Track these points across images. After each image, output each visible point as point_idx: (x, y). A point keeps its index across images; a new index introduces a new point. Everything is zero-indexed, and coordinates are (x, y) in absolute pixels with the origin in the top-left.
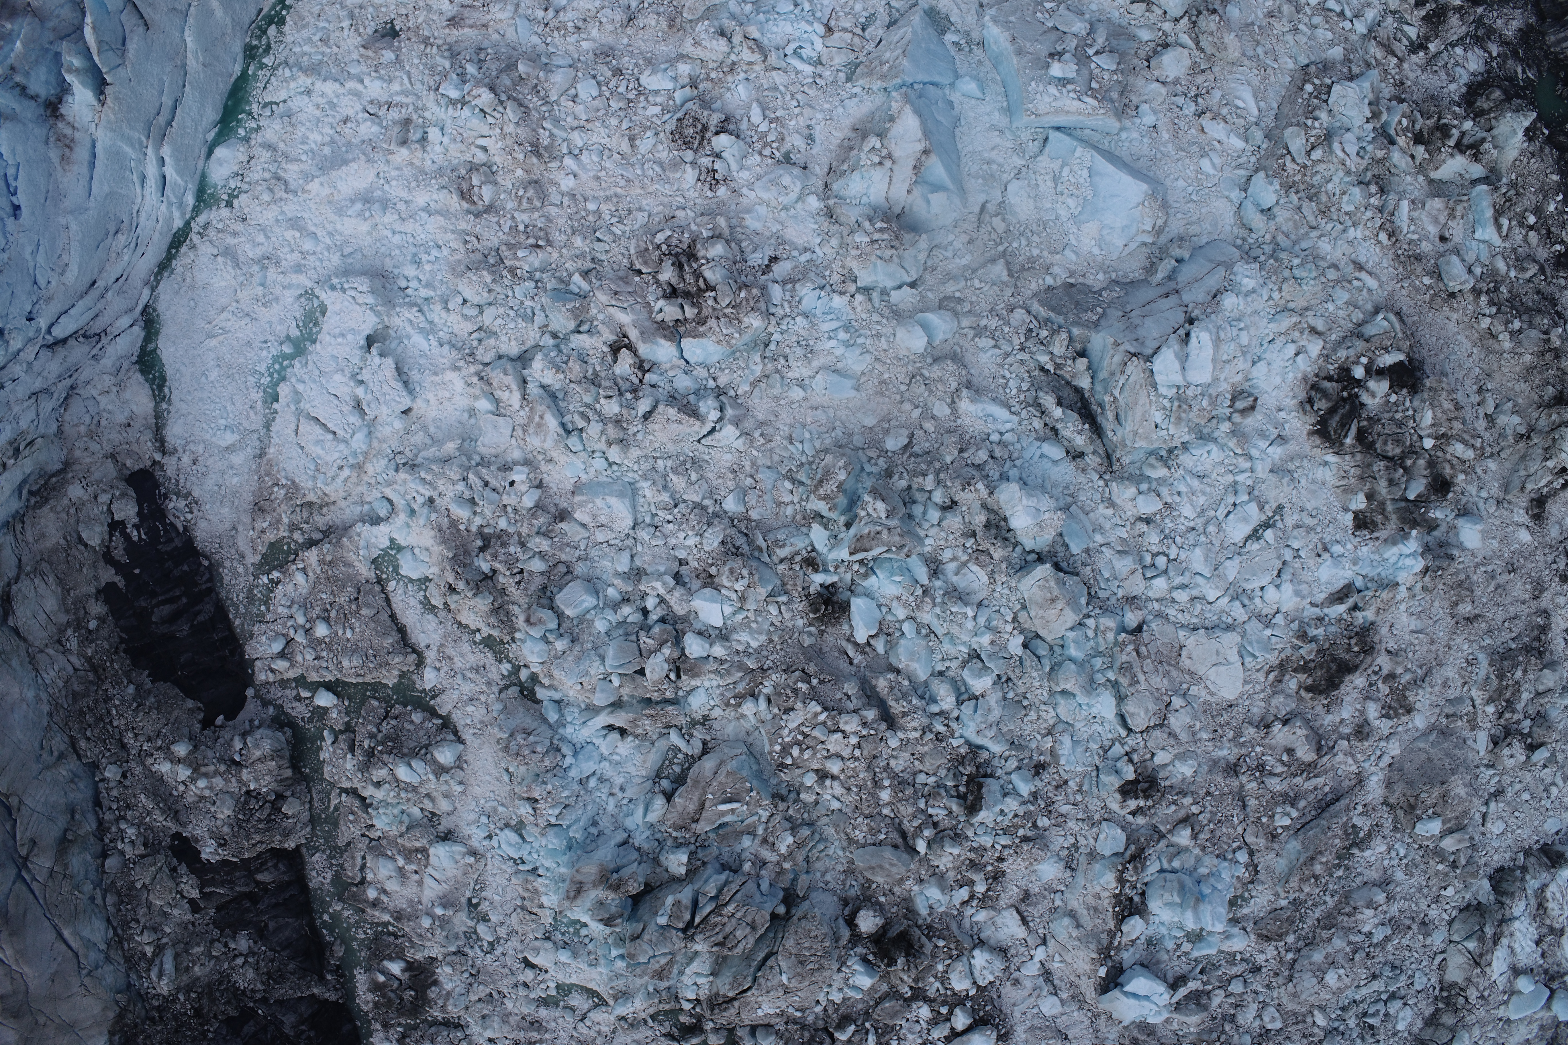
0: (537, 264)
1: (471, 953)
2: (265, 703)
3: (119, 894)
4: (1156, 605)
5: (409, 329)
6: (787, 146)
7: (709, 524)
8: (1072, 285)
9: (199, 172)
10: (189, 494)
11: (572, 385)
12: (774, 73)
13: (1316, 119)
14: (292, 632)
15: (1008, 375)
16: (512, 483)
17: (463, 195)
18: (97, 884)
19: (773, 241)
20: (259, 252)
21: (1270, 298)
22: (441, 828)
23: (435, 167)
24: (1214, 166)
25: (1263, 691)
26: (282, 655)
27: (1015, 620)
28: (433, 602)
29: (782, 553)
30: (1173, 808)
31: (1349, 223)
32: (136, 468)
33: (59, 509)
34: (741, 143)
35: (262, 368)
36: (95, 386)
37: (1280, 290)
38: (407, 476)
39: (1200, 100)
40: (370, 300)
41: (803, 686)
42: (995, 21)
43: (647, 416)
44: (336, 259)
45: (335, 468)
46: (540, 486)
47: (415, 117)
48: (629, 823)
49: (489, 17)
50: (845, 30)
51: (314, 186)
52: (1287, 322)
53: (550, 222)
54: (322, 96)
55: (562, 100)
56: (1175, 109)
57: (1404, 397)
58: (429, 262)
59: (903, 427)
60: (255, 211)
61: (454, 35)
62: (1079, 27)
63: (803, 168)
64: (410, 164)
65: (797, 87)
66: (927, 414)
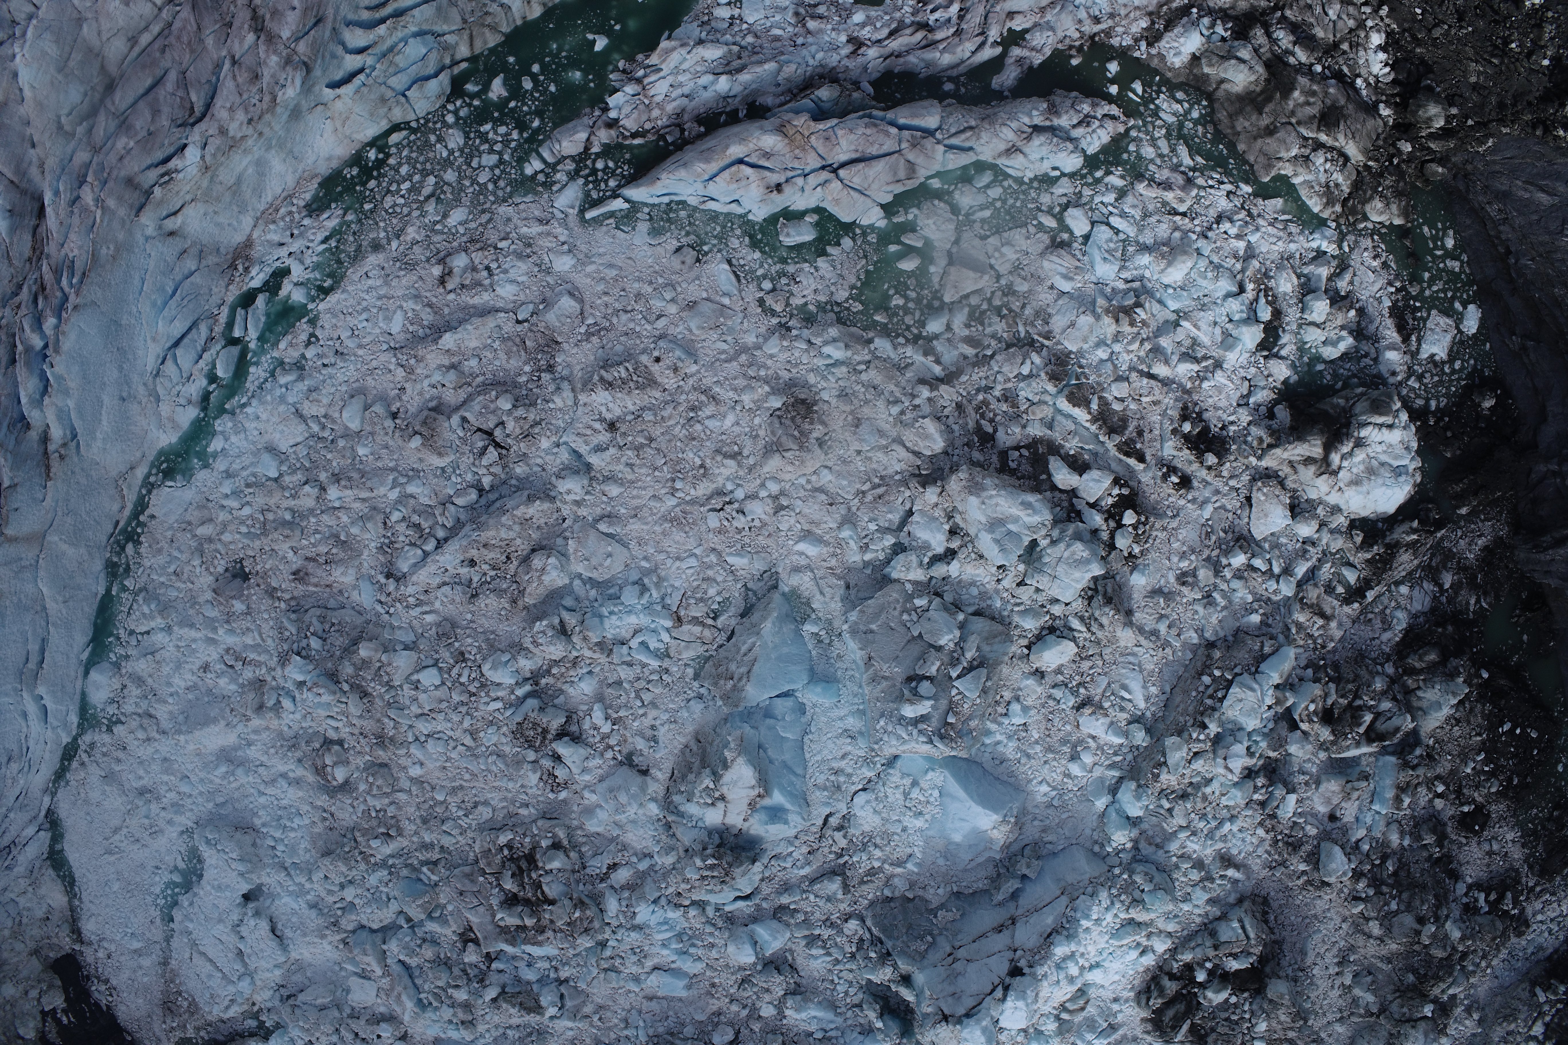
0: (389, 852)
5: (279, 890)
6: (629, 747)
8: (909, 900)
9: (78, 691)
11: (426, 965)
12: (619, 668)
13: (1204, 726)
15: (836, 980)
16: (379, 1037)
17: (317, 771)
19: (612, 848)
20: (141, 784)
23: (291, 733)
24: (1084, 767)
31: (1227, 816)
34: (582, 748)
35: (157, 890)
37: (1128, 911)
39: (1082, 691)
40: (241, 867)
42: (854, 631)
43: (494, 1000)
44: (210, 806)
46: (404, 1037)
47: (269, 679)
49: (332, 578)
50: (696, 621)
51: (182, 738)
52: (1131, 936)
53: (400, 808)
54: (180, 639)
55: (405, 687)
56: (1051, 703)
57: (1245, 1000)
58: (293, 829)
59: (731, 1024)
60: (133, 744)
61: (300, 589)
62: (947, 640)
63: (645, 772)
64: (267, 728)
65: (642, 684)
66: (754, 1014)
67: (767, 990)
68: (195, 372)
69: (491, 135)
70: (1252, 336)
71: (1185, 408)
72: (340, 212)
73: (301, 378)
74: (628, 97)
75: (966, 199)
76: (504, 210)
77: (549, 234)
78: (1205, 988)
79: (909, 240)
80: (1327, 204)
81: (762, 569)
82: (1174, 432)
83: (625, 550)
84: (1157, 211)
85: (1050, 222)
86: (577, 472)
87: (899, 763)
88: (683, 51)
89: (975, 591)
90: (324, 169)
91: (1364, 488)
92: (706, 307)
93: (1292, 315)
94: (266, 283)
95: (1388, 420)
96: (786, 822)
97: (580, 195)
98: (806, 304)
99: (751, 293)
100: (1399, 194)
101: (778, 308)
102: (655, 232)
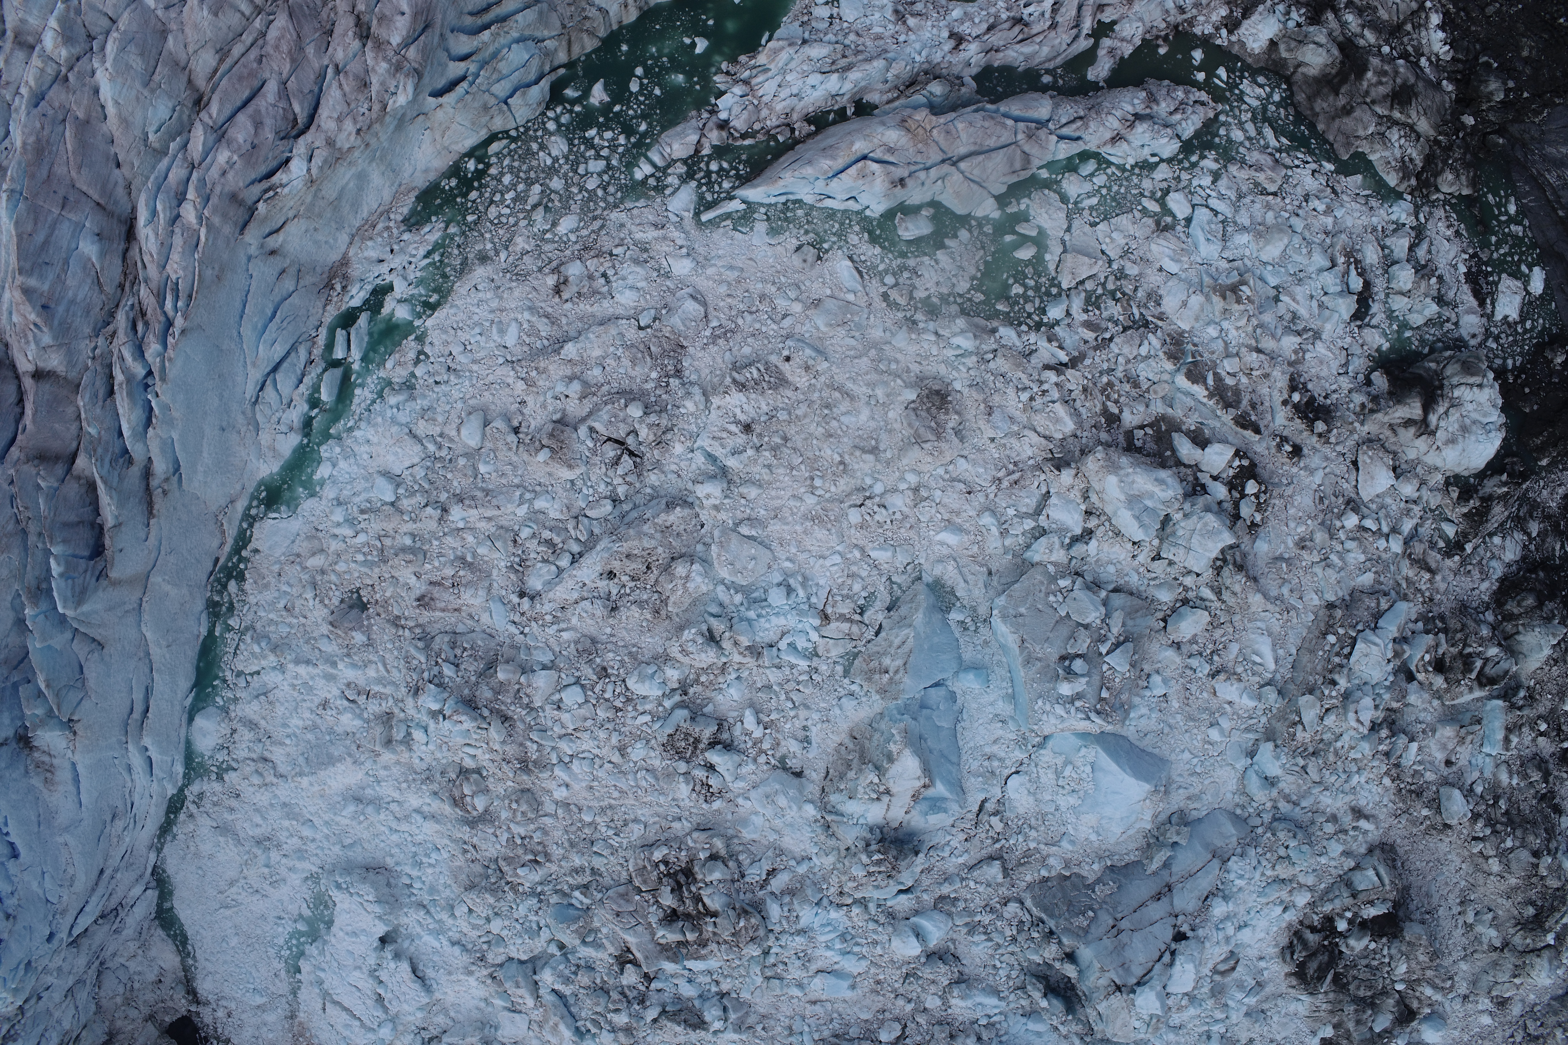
0: (537, 879)
5: (419, 930)
6: (782, 750)
8: (1066, 878)
9: (182, 740)
11: (582, 992)
12: (768, 671)
13: (1334, 683)
15: (998, 965)
17: (456, 803)
19: (770, 853)
20: (258, 832)
21: (1263, 874)
23: (424, 766)
24: (1222, 732)
31: (1355, 769)
32: (174, 1020)
35: (281, 941)
36: (121, 956)
37: (1273, 867)
39: (1216, 658)
40: (377, 909)
42: (1004, 617)
43: (655, 1021)
44: (337, 849)
47: (396, 711)
49: (461, 601)
50: (842, 618)
52: (1275, 893)
53: (546, 833)
54: (296, 677)
55: (548, 708)
56: (1189, 672)
57: (1384, 944)
58: (430, 865)
59: (897, 1019)
60: (247, 791)
61: (426, 616)
62: (1093, 617)
63: (799, 775)
64: (398, 762)
65: (792, 685)
66: (920, 1007)
67: (933, 982)
68: (296, 397)
69: (597, 140)
70: (1346, 307)
71: (1292, 379)
72: (442, 225)
73: (412, 398)
74: (737, 99)
75: (1073, 186)
76: (615, 216)
77: (665, 238)
78: (1346, 937)
79: (1022, 229)
80: (1403, 178)
81: (906, 561)
82: (1285, 403)
83: (768, 552)
84: (1251, 192)
85: (1153, 207)
86: (714, 477)
87: (1050, 744)
88: (792, 51)
89: (1111, 569)
90: (421, 182)
91: (1459, 447)
92: (830, 304)
93: (1379, 285)
94: (366, 302)
95: (1477, 380)
96: (945, 811)
97: (694, 198)
98: (929, 297)
99: (875, 288)
100: (1467, 166)
101: (902, 301)
102: (773, 231)
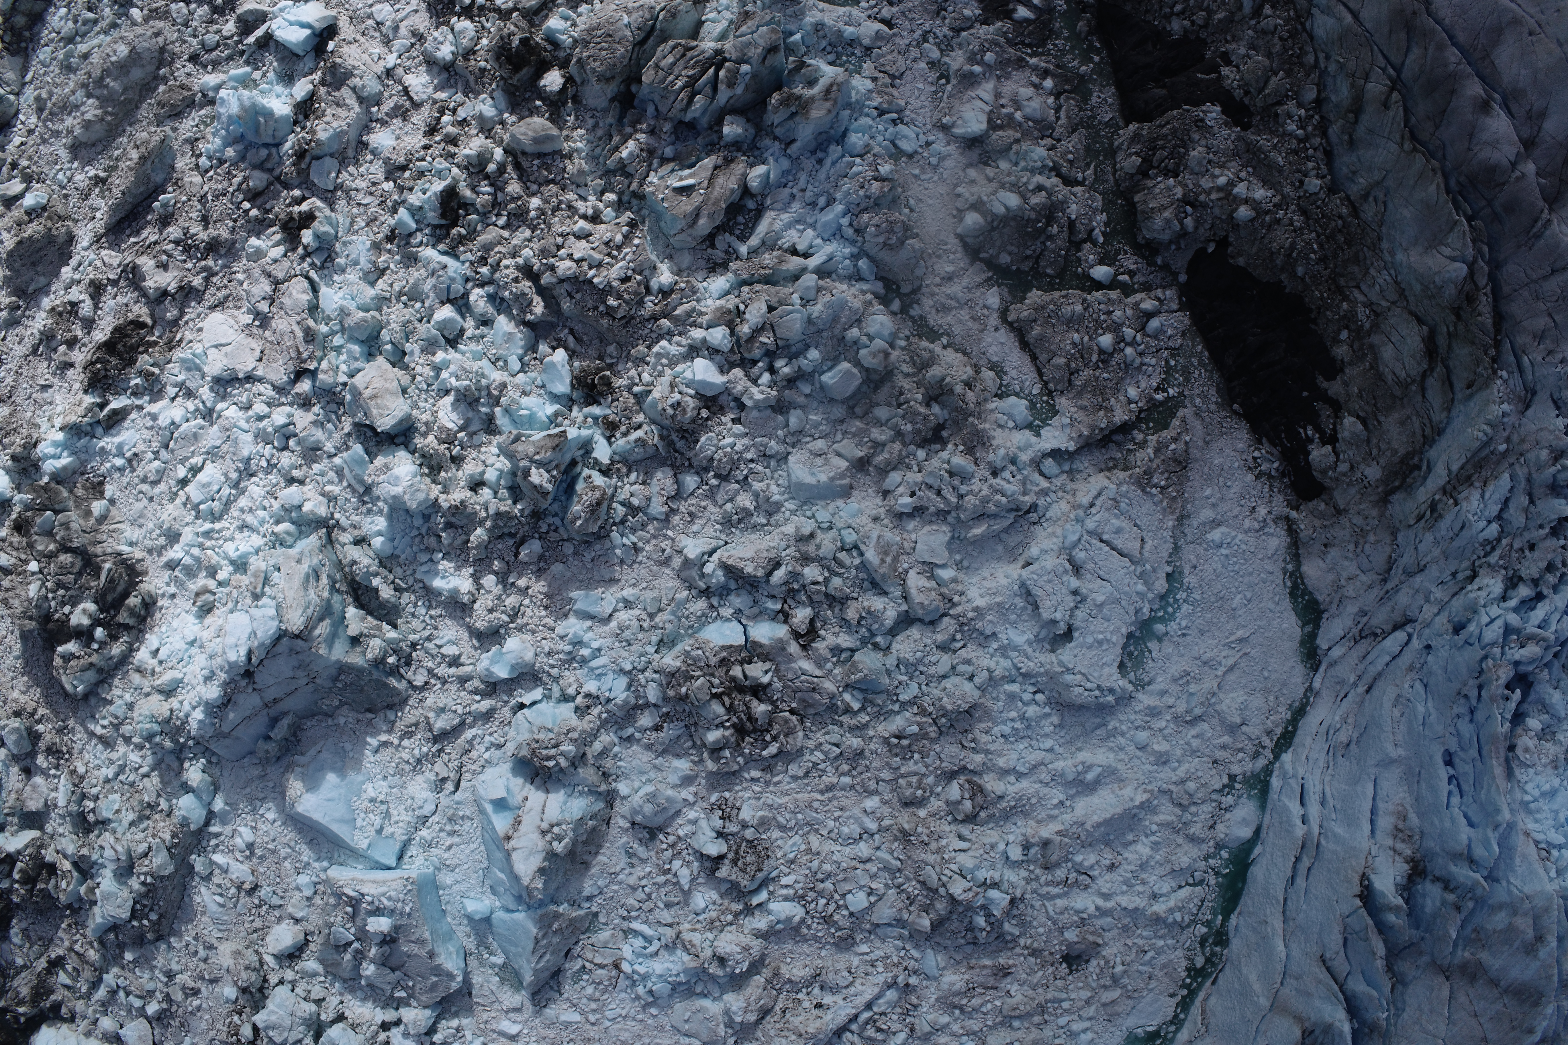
0: (898, 718)
1: (945, 30)
2: (1166, 267)
3: (1302, 65)
4: (283, 400)
5: (1029, 650)
6: (653, 845)
7: (711, 459)
8: (369, 710)
9: (1268, 812)
10: (1257, 477)
11: (855, 595)
12: (670, 920)
13: (144, 884)
14: (1139, 337)
16: (913, 494)
17: (981, 790)
18: (1323, 73)
19: (661, 748)
20: (1196, 729)
22: (978, 151)
23: (1012, 820)
24: (241, 836)
25: (187, 323)
26: (1150, 315)
27: (414, 377)
28: (992, 374)
29: (639, 434)
30: (268, 206)
31: (113, 782)
32: (1315, 502)
33: (1388, 453)
34: (696, 847)
35: (1185, 608)
36: (1363, 583)
37: (172, 711)
38: (1021, 498)
39: (257, 902)
40: (1070, 679)
41: (612, 302)
42: (451, 976)
43: (778, 565)
44: (1113, 723)
45: (1098, 503)
46: (886, 494)
47: (1038, 871)
48: (785, 164)
49: (966, 977)
50: (601, 966)
51: (1140, 798)
53: (887, 764)
54: (1140, 892)
55: (883, 889)
56: (279, 891)
57: (56, 611)
58: (1012, 719)
59: (525, 563)
60: (1204, 771)
61: (1002, 960)
62: (369, 970)
63: (635, 823)
64: (1039, 822)
65: (646, 907)
66: (503, 579)
67: (491, 611)
78: (93, 621)
81: (547, 1010)
83: (674, 1024)
87: (398, 846)
89: (359, 997)
